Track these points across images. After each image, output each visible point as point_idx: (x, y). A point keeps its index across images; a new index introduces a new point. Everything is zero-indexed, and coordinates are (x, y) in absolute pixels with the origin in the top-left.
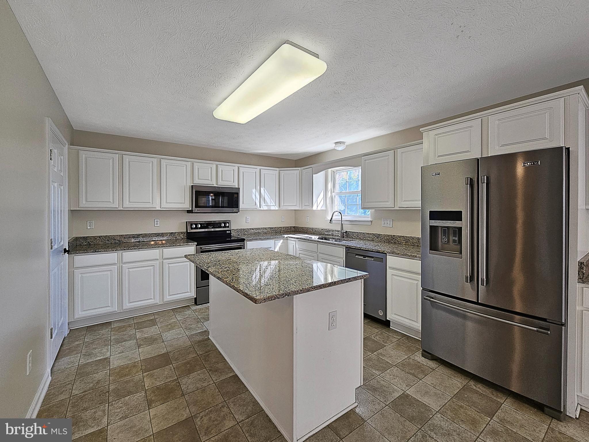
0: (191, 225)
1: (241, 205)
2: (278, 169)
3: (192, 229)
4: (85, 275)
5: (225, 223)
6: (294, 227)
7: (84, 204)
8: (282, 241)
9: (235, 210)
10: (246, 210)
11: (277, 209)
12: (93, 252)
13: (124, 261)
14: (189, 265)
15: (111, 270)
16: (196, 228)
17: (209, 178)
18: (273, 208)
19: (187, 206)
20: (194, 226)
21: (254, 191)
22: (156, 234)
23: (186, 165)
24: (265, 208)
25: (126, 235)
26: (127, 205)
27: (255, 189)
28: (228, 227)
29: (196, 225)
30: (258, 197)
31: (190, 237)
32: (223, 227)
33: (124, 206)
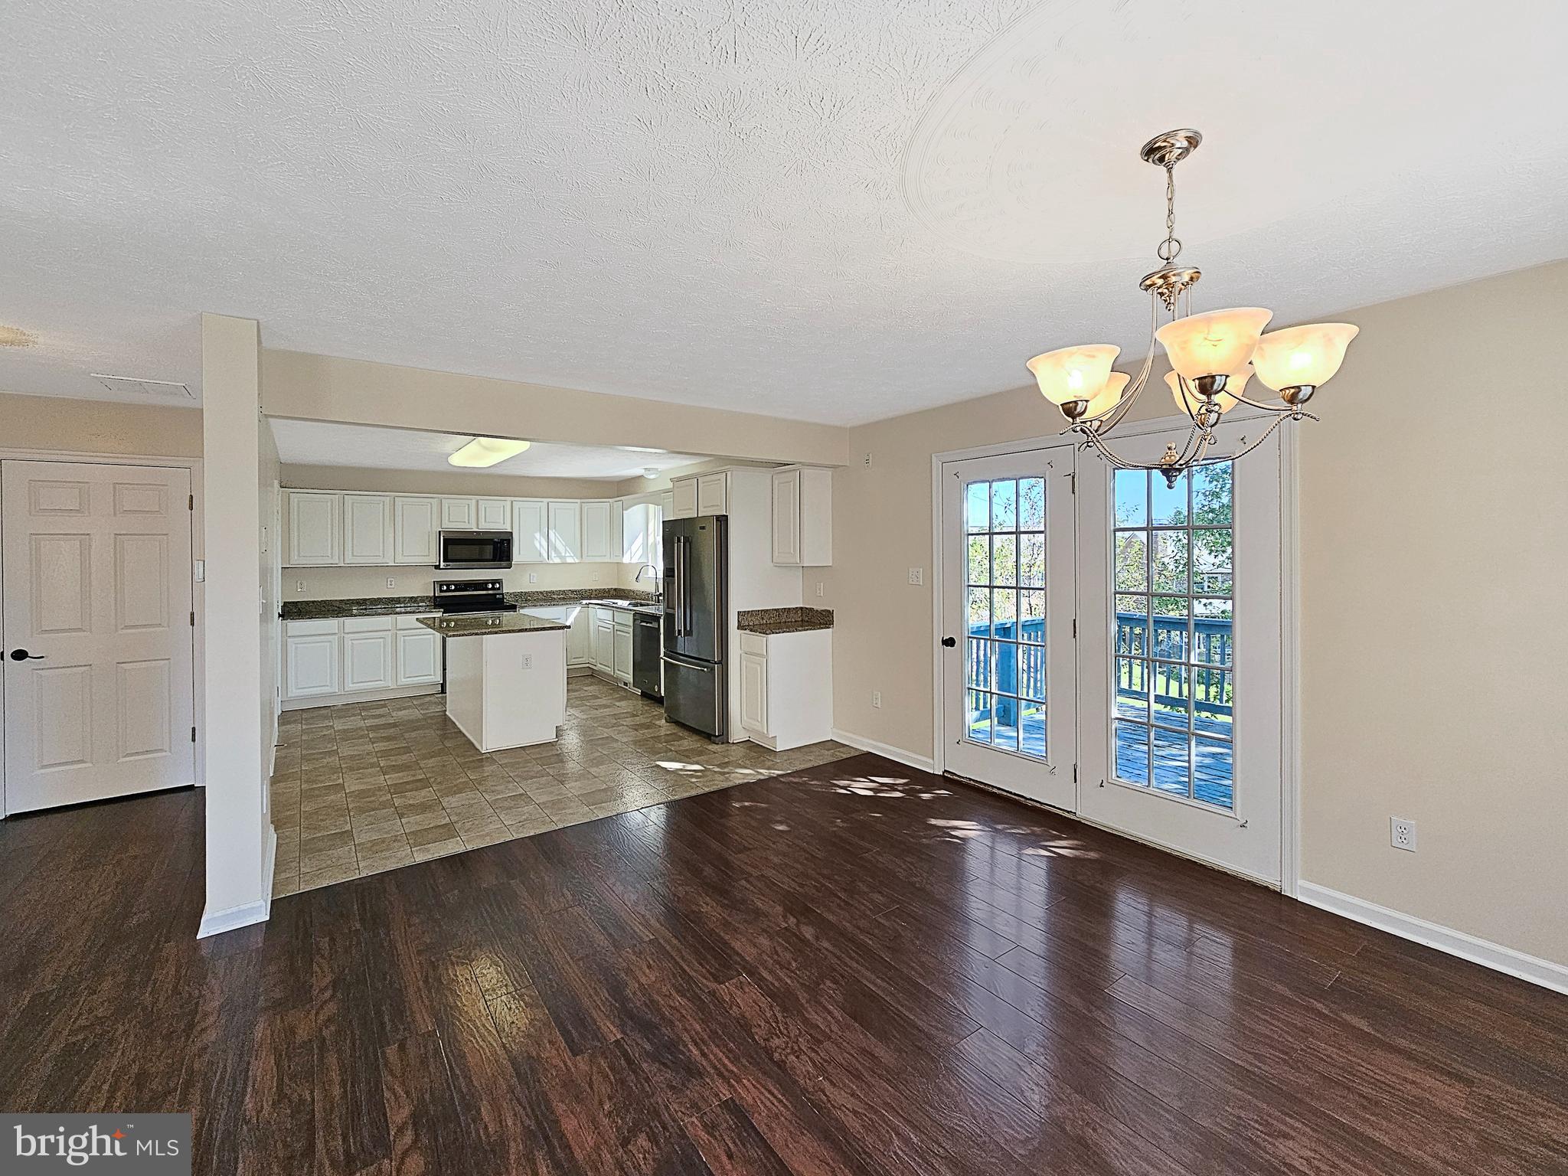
0: (441, 586)
1: (516, 557)
2: (579, 501)
3: (441, 591)
4: (299, 646)
5: (493, 584)
6: (615, 589)
7: (295, 560)
8: (578, 609)
9: (504, 564)
10: (523, 565)
11: (577, 561)
12: (308, 618)
13: (346, 631)
14: (432, 640)
15: (330, 642)
16: (448, 590)
17: (465, 518)
18: (569, 560)
19: (433, 559)
20: (445, 588)
21: (537, 535)
22: (389, 598)
23: (431, 504)
24: (557, 560)
25: (348, 600)
26: (350, 560)
27: (538, 534)
28: (499, 589)
29: (448, 586)
30: (545, 544)
31: (439, 603)
32: (491, 589)
33: (347, 561)
